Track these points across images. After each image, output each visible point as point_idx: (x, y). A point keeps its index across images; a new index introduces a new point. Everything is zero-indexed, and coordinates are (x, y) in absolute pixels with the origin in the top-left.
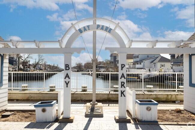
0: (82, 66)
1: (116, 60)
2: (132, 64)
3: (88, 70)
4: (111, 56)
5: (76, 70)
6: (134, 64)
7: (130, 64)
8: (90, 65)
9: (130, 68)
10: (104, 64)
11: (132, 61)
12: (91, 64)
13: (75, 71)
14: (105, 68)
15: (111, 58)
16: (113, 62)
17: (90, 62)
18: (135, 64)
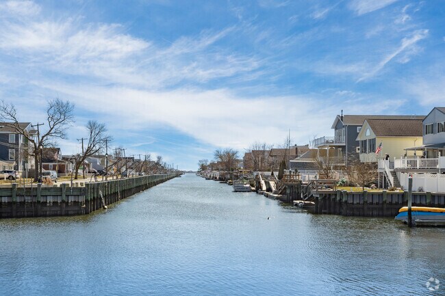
0: (238, 161)
1: (358, 139)
2: (420, 153)
3: (255, 174)
4: (338, 125)
5: (217, 174)
6: (426, 155)
7: (411, 153)
8: (263, 159)
9: (414, 169)
10: (313, 154)
11: (419, 142)
12: (266, 154)
13: (214, 178)
14: (317, 168)
15: (338, 135)
16: (343, 147)
17: (261, 149)
18: (430, 153)
